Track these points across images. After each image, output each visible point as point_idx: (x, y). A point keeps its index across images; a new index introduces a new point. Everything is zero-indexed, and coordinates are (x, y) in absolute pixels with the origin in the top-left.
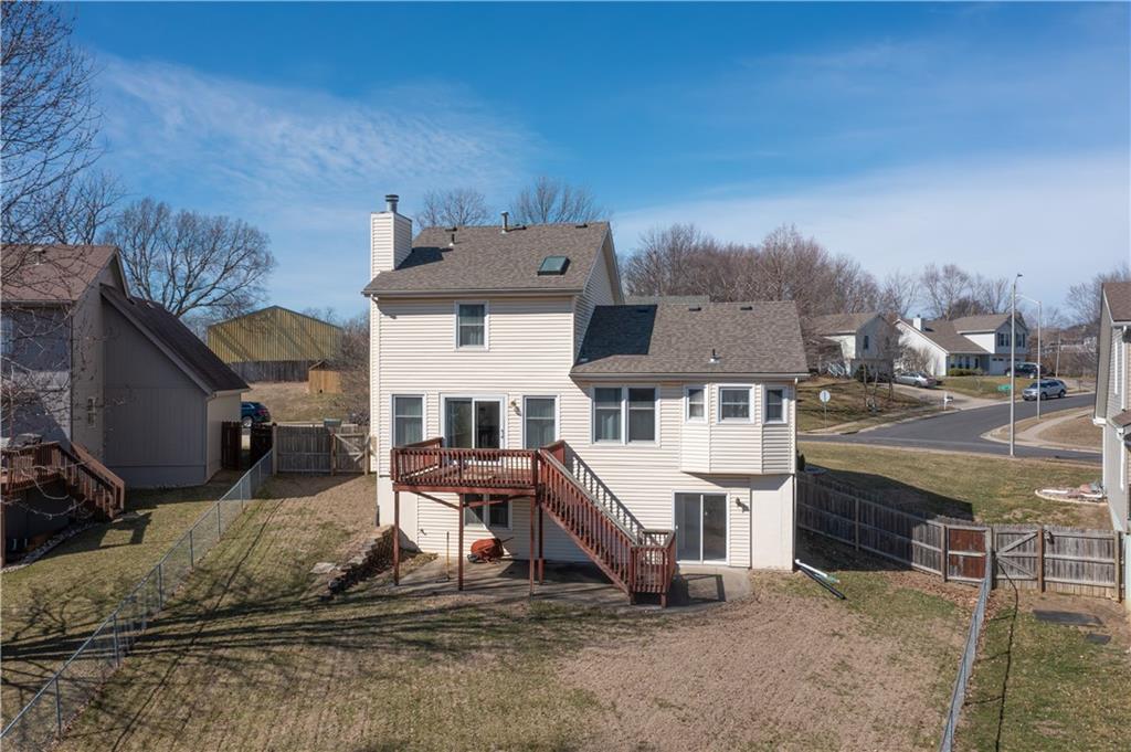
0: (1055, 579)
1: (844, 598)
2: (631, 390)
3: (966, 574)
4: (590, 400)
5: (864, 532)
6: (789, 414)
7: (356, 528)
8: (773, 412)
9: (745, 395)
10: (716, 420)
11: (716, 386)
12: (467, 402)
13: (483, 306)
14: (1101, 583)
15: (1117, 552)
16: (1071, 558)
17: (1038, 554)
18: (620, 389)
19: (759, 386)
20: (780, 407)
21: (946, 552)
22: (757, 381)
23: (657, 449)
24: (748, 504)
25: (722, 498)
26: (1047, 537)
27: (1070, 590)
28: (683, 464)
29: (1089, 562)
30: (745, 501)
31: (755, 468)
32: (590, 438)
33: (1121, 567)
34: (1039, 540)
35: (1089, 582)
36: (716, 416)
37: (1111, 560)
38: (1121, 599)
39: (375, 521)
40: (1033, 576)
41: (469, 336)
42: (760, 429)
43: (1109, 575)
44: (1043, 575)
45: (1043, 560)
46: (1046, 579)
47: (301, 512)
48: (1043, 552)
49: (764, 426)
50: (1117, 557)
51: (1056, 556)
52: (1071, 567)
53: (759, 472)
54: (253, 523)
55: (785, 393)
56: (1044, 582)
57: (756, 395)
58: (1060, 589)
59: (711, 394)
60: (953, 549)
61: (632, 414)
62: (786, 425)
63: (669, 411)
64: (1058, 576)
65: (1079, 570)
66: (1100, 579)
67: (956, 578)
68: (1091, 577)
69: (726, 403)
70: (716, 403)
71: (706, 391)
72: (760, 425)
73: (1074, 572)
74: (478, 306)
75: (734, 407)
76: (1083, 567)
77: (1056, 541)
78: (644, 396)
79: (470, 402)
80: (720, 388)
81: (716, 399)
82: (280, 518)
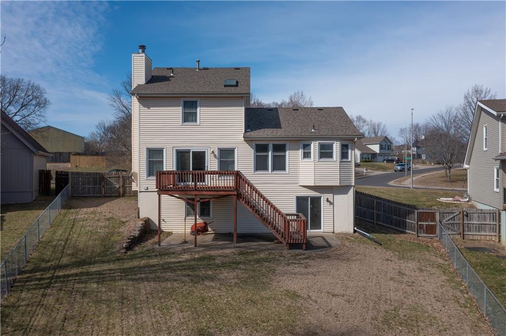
0: (469, 233)
1: (381, 245)
2: (274, 145)
3: (427, 233)
4: (253, 151)
5: (378, 216)
6: (351, 156)
7: (127, 220)
8: (344, 155)
9: (330, 147)
10: (317, 159)
11: (317, 142)
12: (188, 152)
13: (196, 102)
14: (491, 234)
15: (498, 219)
16: (476, 223)
17: (461, 221)
18: (268, 145)
19: (338, 142)
20: (347, 153)
21: (418, 223)
22: (337, 139)
23: (288, 174)
24: (332, 201)
25: (319, 198)
26: (465, 213)
27: (476, 238)
28: (300, 182)
29: (484, 224)
30: (331, 199)
31: (336, 183)
32: (253, 169)
33: (500, 226)
34: (461, 216)
35: (484, 234)
36: (317, 157)
37: (495, 223)
38: (500, 241)
39: (137, 216)
40: (458, 232)
41: (189, 117)
42: (339, 163)
43: (494, 230)
44: (463, 232)
45: (463, 224)
46: (464, 233)
47: (92, 213)
48: (463, 221)
49: (340, 162)
50: (498, 221)
51: (469, 222)
52: (476, 227)
53: (338, 184)
54: (67, 219)
55: (350, 146)
56: (464, 235)
57: (336, 147)
58: (471, 237)
59: (314, 147)
60: (421, 222)
61: (274, 157)
62: (350, 162)
63: (293, 156)
64: (470, 231)
65: (480, 228)
66: (490, 232)
67: (422, 235)
68: (485, 231)
69: (322, 151)
70: (317, 151)
71: (312, 145)
72: (338, 161)
73: (477, 229)
74: (193, 102)
75: (325, 153)
76: (482, 227)
77: (469, 216)
78: (280, 148)
79: (189, 152)
80: (319, 143)
81: (317, 149)
82: (83, 216)
